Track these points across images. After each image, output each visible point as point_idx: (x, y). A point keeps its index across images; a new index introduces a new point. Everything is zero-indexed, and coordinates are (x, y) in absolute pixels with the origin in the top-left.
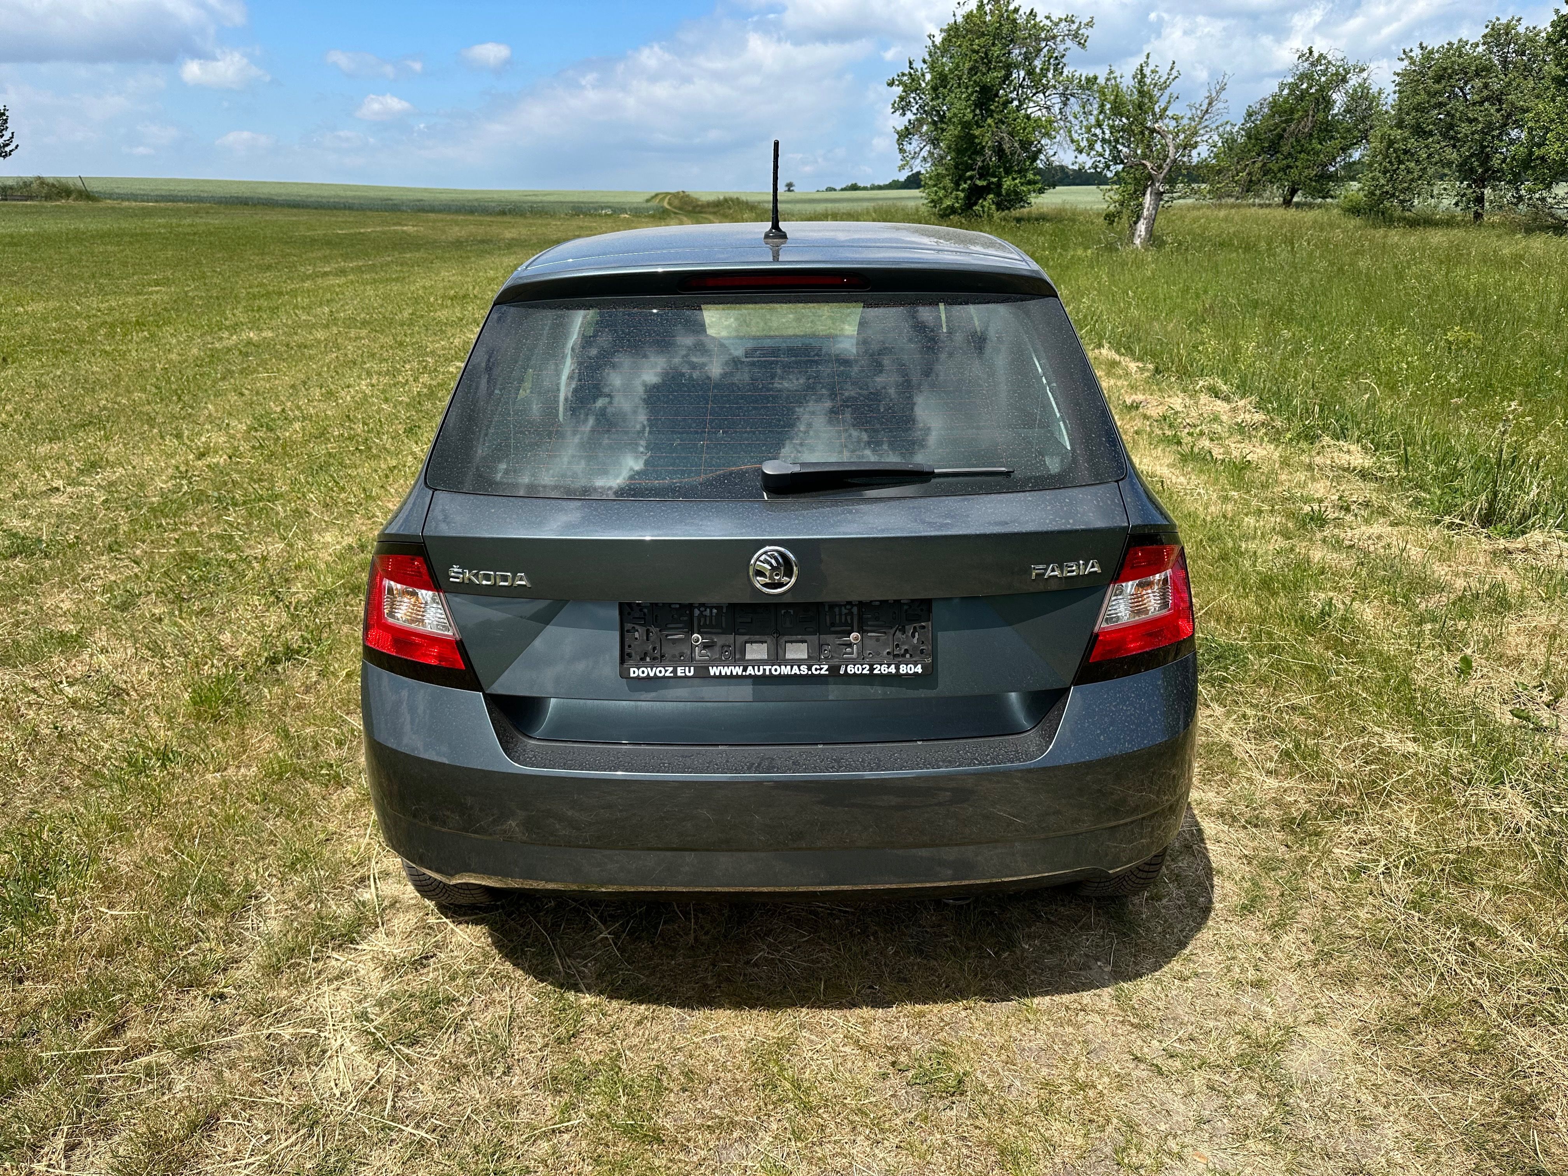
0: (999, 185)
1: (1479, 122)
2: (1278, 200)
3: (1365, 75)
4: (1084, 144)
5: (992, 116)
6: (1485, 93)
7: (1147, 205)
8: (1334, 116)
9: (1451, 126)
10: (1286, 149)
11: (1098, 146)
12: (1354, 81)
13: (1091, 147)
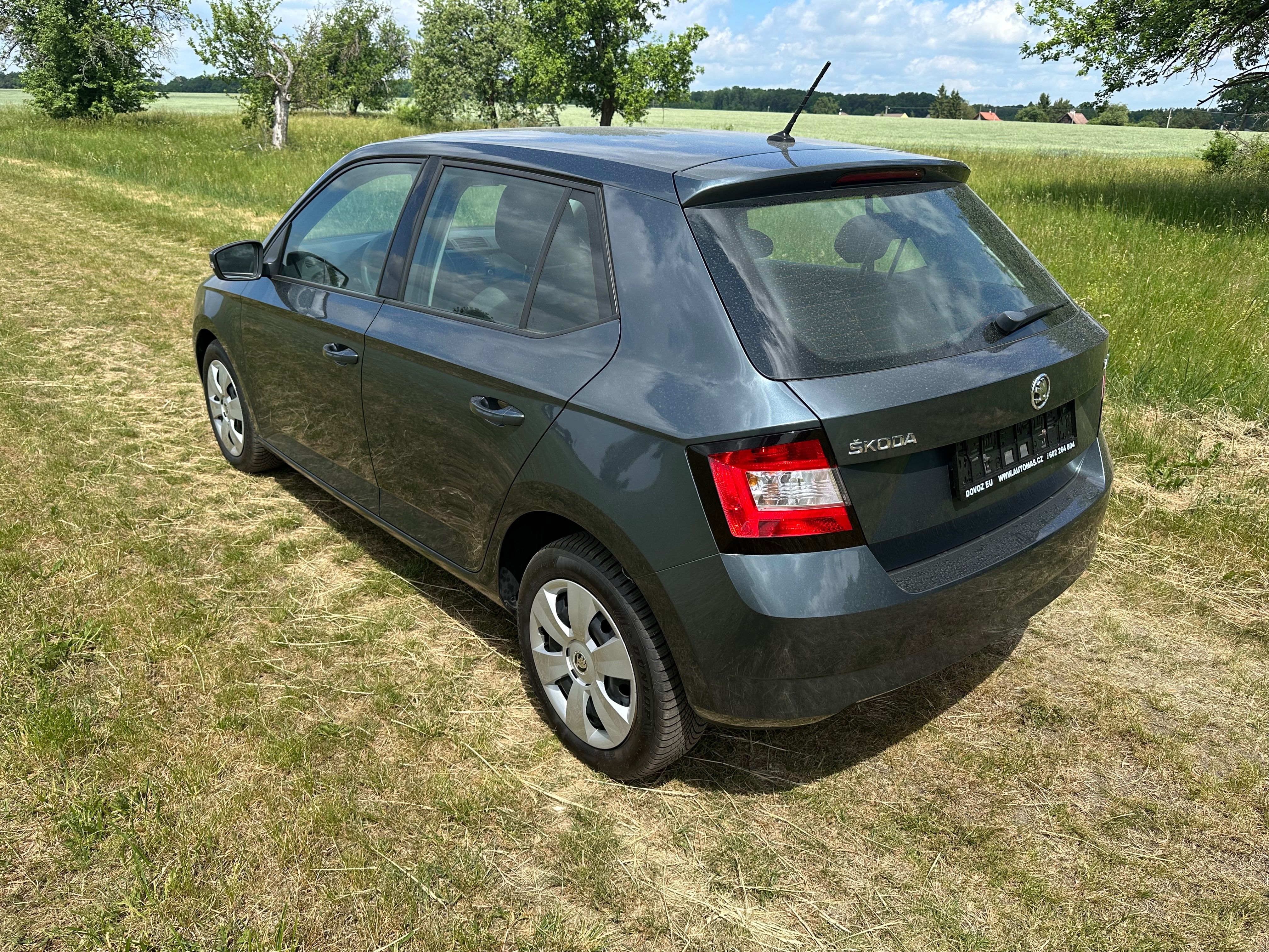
0: (111, 88)
1: (483, 57)
2: (346, 109)
3: (389, 13)
4: (208, 55)
5: (87, 22)
6: (483, 35)
7: (278, 112)
8: (374, 45)
9: (465, 58)
10: (343, 68)
11: (221, 57)
12: (383, 18)
13: (214, 56)
